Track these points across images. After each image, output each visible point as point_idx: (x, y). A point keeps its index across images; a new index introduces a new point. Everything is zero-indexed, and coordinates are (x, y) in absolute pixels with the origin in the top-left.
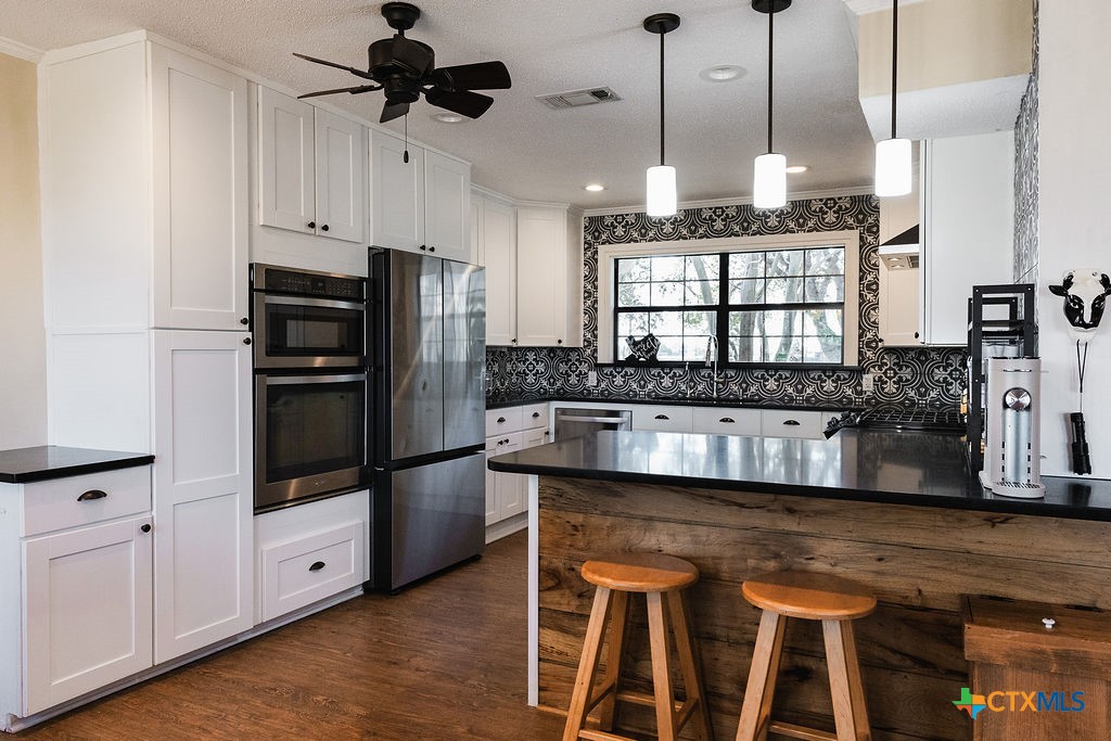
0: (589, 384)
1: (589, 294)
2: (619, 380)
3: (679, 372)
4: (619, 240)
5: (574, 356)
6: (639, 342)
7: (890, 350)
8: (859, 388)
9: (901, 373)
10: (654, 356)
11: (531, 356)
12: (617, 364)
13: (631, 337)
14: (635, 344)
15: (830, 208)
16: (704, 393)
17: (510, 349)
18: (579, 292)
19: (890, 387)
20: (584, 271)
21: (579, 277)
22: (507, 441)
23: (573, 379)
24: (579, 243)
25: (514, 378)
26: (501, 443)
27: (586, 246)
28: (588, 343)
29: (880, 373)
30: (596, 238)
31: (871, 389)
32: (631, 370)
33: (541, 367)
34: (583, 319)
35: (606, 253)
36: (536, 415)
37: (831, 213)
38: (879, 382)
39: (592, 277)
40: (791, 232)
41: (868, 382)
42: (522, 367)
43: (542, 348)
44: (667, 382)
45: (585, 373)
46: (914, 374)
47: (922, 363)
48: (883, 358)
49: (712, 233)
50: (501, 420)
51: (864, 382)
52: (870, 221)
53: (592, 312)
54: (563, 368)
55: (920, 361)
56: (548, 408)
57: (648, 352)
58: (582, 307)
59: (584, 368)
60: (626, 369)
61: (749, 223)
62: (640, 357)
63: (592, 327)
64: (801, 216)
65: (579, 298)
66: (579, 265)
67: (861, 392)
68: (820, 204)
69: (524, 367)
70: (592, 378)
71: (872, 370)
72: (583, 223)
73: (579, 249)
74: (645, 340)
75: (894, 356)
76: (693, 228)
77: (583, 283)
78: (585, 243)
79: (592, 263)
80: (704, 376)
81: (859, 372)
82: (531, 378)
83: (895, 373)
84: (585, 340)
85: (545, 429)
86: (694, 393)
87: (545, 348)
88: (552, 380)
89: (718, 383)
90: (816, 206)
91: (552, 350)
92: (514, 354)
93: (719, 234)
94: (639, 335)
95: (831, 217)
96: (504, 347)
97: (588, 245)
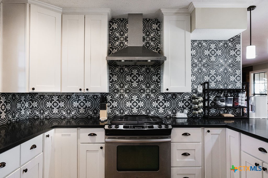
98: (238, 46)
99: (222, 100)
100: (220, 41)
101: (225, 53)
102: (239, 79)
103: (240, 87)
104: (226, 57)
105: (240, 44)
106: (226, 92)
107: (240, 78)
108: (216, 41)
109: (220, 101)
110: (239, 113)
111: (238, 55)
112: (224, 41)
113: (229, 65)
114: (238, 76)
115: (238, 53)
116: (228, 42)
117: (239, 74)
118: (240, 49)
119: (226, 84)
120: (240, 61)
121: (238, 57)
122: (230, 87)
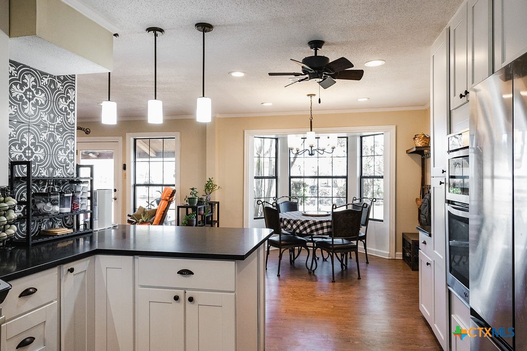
98: (71, 93)
99: (54, 200)
100: (43, 73)
101: (51, 101)
102: (72, 158)
103: (73, 174)
104: (52, 112)
105: (74, 90)
106: (52, 184)
107: (74, 156)
108: (36, 70)
109: (51, 203)
110: (71, 225)
111: (72, 110)
112: (51, 76)
113: (57, 129)
114: (71, 152)
115: (72, 106)
116: (56, 81)
117: (72, 148)
118: (74, 99)
119: (52, 167)
120: (74, 124)
121: (71, 115)
122: (58, 174)
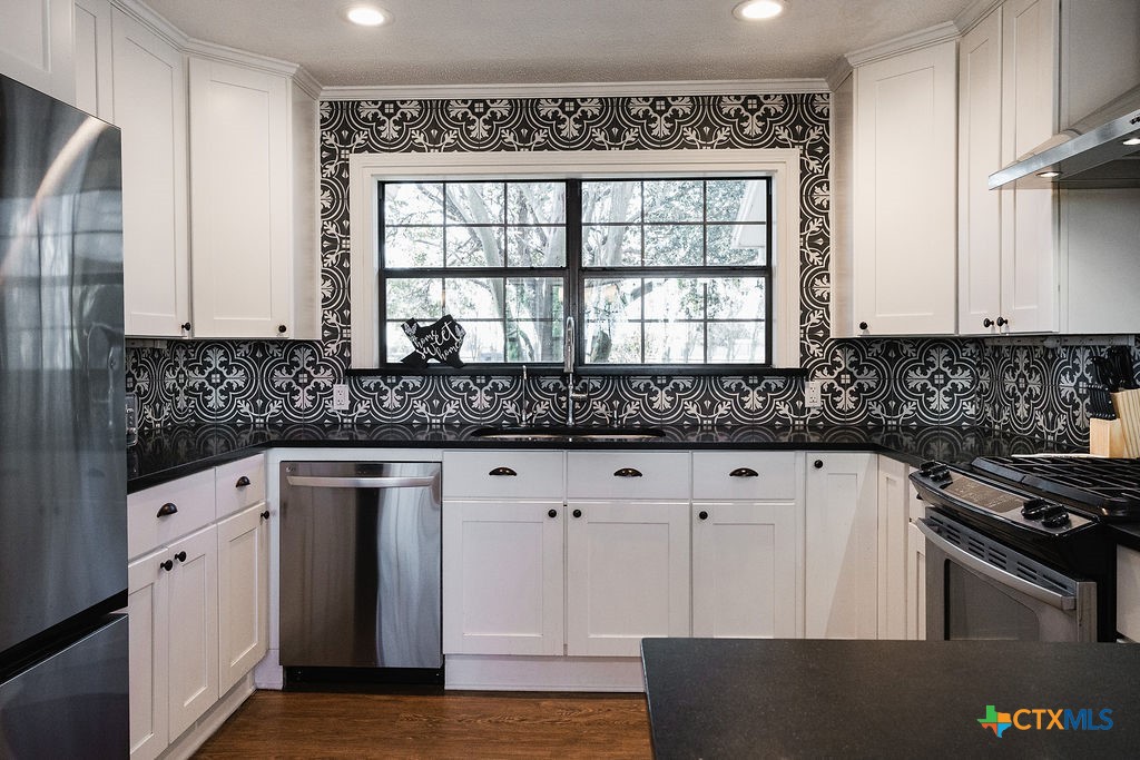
0: (336, 407)
1: (330, 244)
2: (391, 399)
3: (502, 382)
4: (390, 146)
5: (303, 357)
6: (427, 330)
7: (844, 343)
8: (798, 403)
9: (861, 379)
10: (455, 355)
11: (216, 359)
12: (386, 370)
13: (411, 322)
14: (421, 333)
15: (752, 112)
16: (548, 418)
17: (174, 343)
18: (311, 239)
19: (846, 401)
20: (320, 200)
21: (311, 211)
22: (182, 557)
23: (303, 400)
24: (311, 149)
25: (182, 400)
26: (168, 566)
27: (325, 154)
28: (332, 332)
29: (830, 379)
30: (345, 142)
31: (819, 404)
32: (413, 381)
33: (237, 378)
34: (321, 289)
35: (364, 169)
36: (243, 483)
37: (753, 120)
38: (830, 393)
39: (337, 211)
40: (690, 147)
41: (813, 393)
42: (196, 379)
43: (236, 343)
44: (481, 400)
45: (327, 388)
46: (881, 378)
47: (892, 361)
48: (835, 355)
49: (557, 143)
50: (167, 511)
51: (807, 394)
52: (813, 135)
53: (338, 275)
54: (282, 378)
55: (889, 359)
56: (266, 463)
57: (444, 348)
58: (319, 266)
59: (324, 378)
60: (405, 379)
61: (621, 129)
62: (429, 356)
63: (338, 302)
64: (706, 122)
65: (312, 250)
66: (312, 188)
67: (804, 410)
68: (737, 105)
69: (202, 378)
70: (341, 397)
71: (818, 373)
72: (318, 112)
73: (311, 160)
74: (438, 326)
75: (851, 352)
76: (524, 132)
77: (319, 222)
78: (323, 149)
79: (337, 186)
80: (547, 389)
81: (798, 376)
82: (215, 400)
83: (853, 379)
84: (324, 327)
85: (260, 508)
86: (531, 418)
87: (245, 342)
88: (259, 402)
89: (575, 400)
90: (729, 107)
91: (259, 345)
92: (181, 354)
93: (570, 144)
94: (426, 317)
95: (753, 126)
96: (161, 339)
97: (329, 154)
